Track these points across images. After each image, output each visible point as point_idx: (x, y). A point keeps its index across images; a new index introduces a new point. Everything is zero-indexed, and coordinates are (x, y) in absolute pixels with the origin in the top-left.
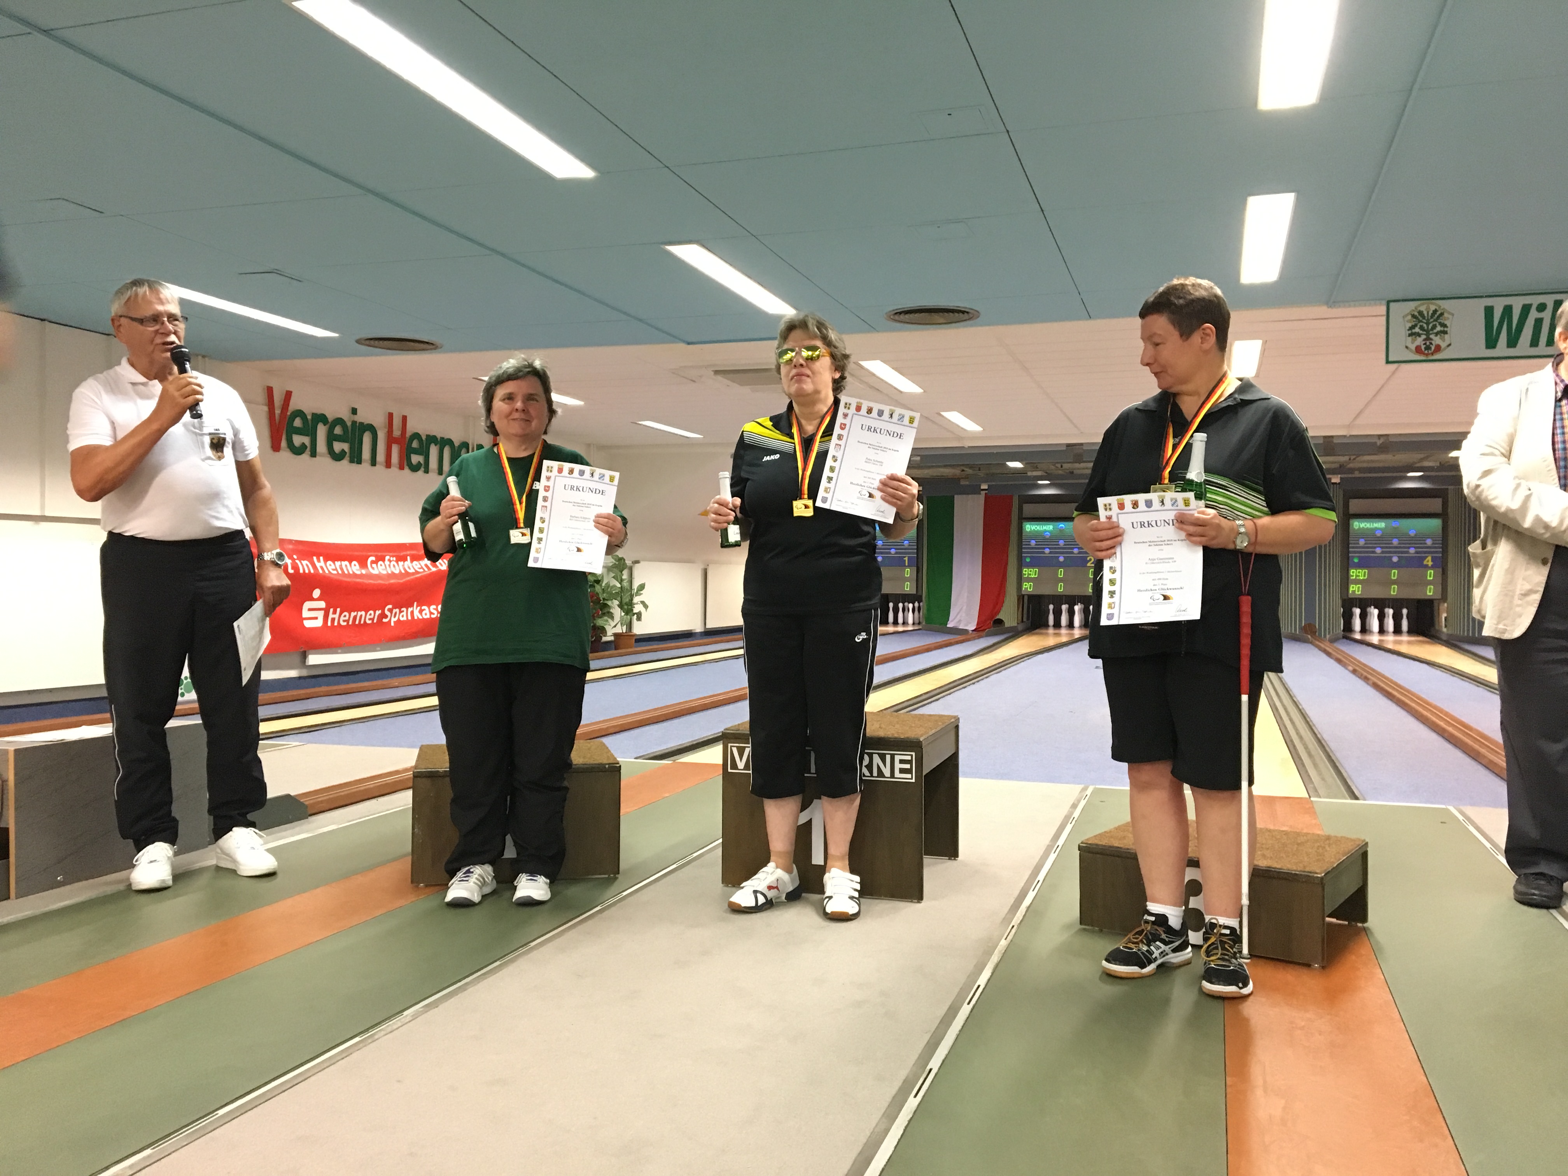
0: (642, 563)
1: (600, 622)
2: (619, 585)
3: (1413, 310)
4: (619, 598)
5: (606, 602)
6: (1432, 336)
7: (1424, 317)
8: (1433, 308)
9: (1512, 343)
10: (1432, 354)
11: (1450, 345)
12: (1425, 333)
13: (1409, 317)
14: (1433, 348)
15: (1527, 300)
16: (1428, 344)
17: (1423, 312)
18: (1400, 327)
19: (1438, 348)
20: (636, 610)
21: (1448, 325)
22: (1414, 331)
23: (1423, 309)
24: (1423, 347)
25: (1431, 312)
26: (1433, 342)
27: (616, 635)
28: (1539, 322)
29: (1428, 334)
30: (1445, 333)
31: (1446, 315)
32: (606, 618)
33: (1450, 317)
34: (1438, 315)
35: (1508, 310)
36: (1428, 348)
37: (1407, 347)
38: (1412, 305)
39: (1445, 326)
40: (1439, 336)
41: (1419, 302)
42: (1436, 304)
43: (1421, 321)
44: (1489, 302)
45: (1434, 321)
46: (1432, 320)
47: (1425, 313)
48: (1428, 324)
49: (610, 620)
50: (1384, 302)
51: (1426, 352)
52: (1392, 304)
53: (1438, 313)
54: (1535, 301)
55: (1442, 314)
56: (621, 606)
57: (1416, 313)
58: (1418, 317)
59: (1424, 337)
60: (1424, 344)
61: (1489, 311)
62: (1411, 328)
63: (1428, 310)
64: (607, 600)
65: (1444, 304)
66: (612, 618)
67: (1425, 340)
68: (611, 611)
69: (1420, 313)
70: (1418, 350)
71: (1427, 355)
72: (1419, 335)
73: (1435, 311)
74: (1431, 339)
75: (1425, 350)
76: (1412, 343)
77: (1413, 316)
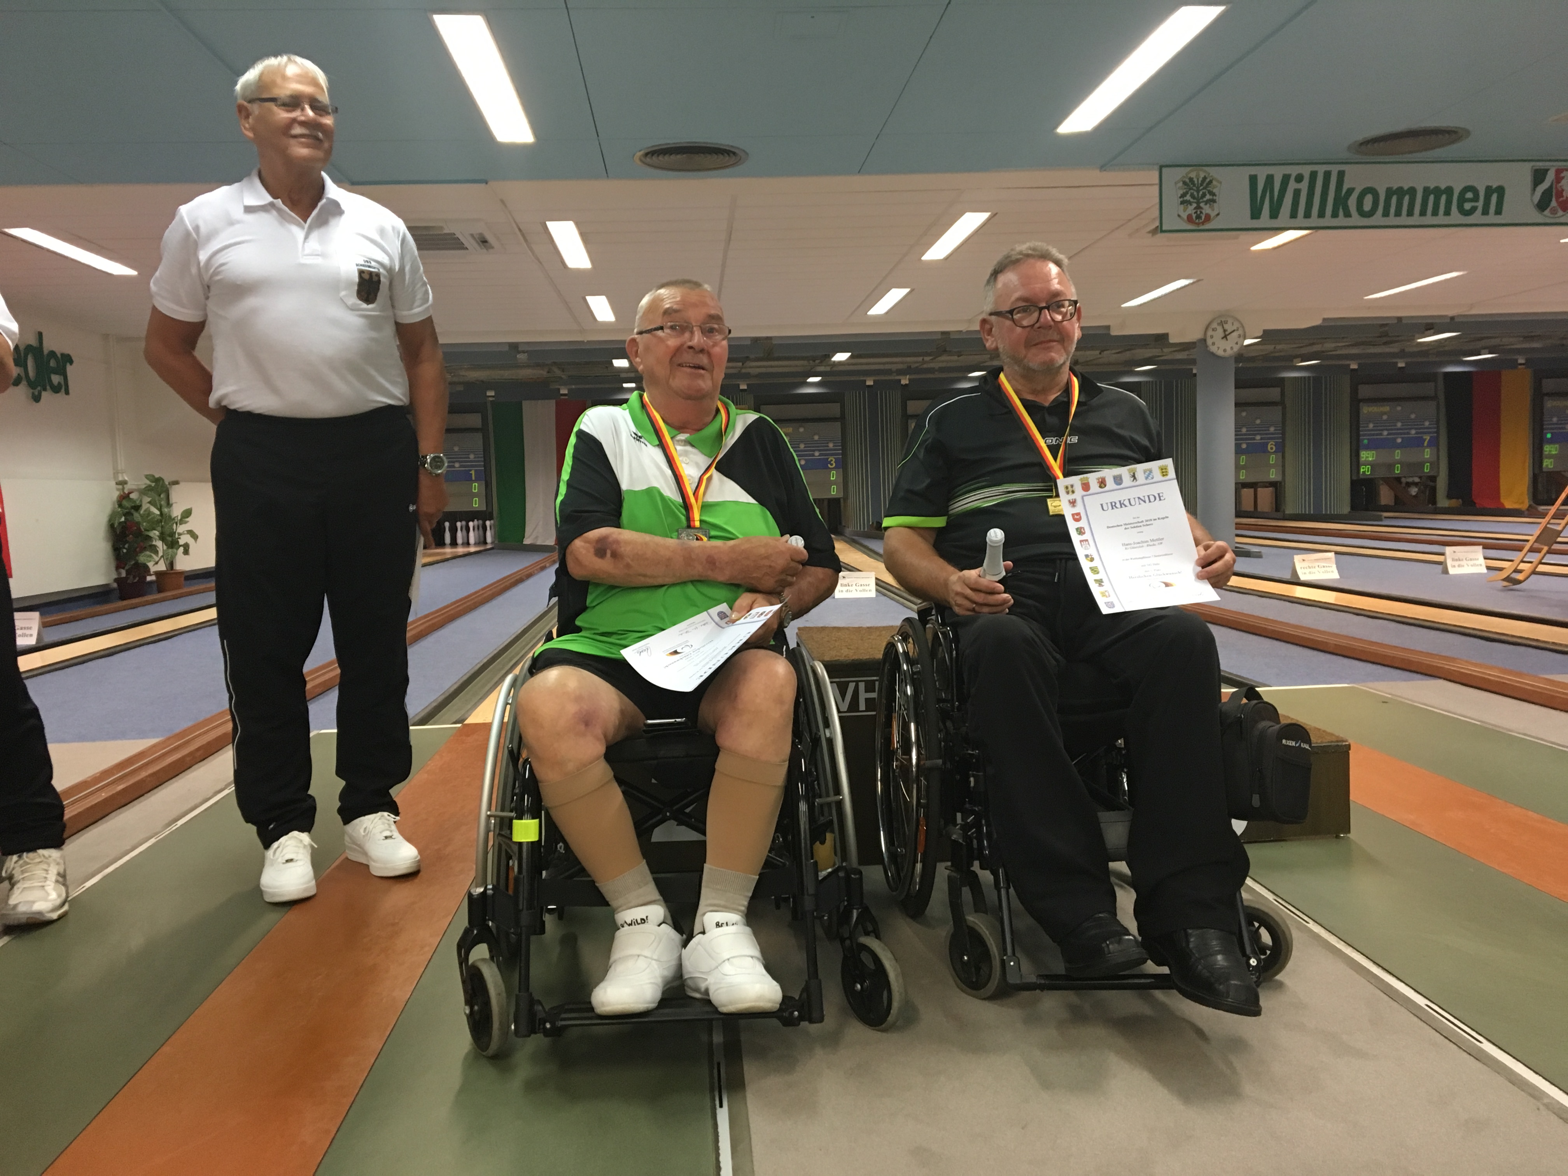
0: (182, 484)
1: (142, 559)
2: (158, 512)
3: (1184, 177)
4: (159, 528)
5: (147, 533)
6: (1202, 205)
7: (1194, 185)
8: (1202, 175)
9: (1274, 215)
10: (1203, 223)
11: (1218, 214)
12: (1195, 201)
13: (1181, 184)
14: (1203, 218)
15: (1287, 170)
16: (1199, 213)
17: (1193, 178)
18: (1173, 194)
19: (1208, 218)
20: (181, 542)
21: (1217, 194)
22: (1185, 198)
23: (1193, 175)
24: (1194, 216)
25: (1200, 179)
26: (1203, 211)
27: (158, 574)
28: (1297, 193)
29: (1198, 203)
30: (1214, 201)
31: (1214, 183)
32: (148, 553)
33: (1218, 185)
34: (1207, 183)
35: (1270, 179)
36: (1198, 217)
37: (1179, 216)
38: (1181, 173)
39: (1213, 194)
40: (1208, 205)
41: (1189, 169)
42: (1205, 171)
43: (1191, 189)
44: (1253, 170)
45: (1203, 189)
46: (1201, 188)
47: (1195, 180)
48: (1198, 192)
49: (153, 555)
50: (1157, 167)
51: (1197, 221)
52: (1164, 170)
53: (1208, 180)
54: (1294, 171)
55: (1211, 182)
56: (162, 538)
57: (1187, 180)
58: (1188, 183)
59: (1195, 205)
60: (1196, 213)
61: (1253, 179)
62: (1183, 196)
63: (1198, 177)
64: (148, 531)
65: (1213, 172)
66: (156, 553)
67: (1195, 208)
68: (154, 543)
69: (1191, 180)
70: (1189, 219)
71: (1198, 224)
72: (1190, 203)
73: (1205, 178)
74: (1201, 208)
75: (1196, 219)
76: (1185, 211)
77: (1185, 183)
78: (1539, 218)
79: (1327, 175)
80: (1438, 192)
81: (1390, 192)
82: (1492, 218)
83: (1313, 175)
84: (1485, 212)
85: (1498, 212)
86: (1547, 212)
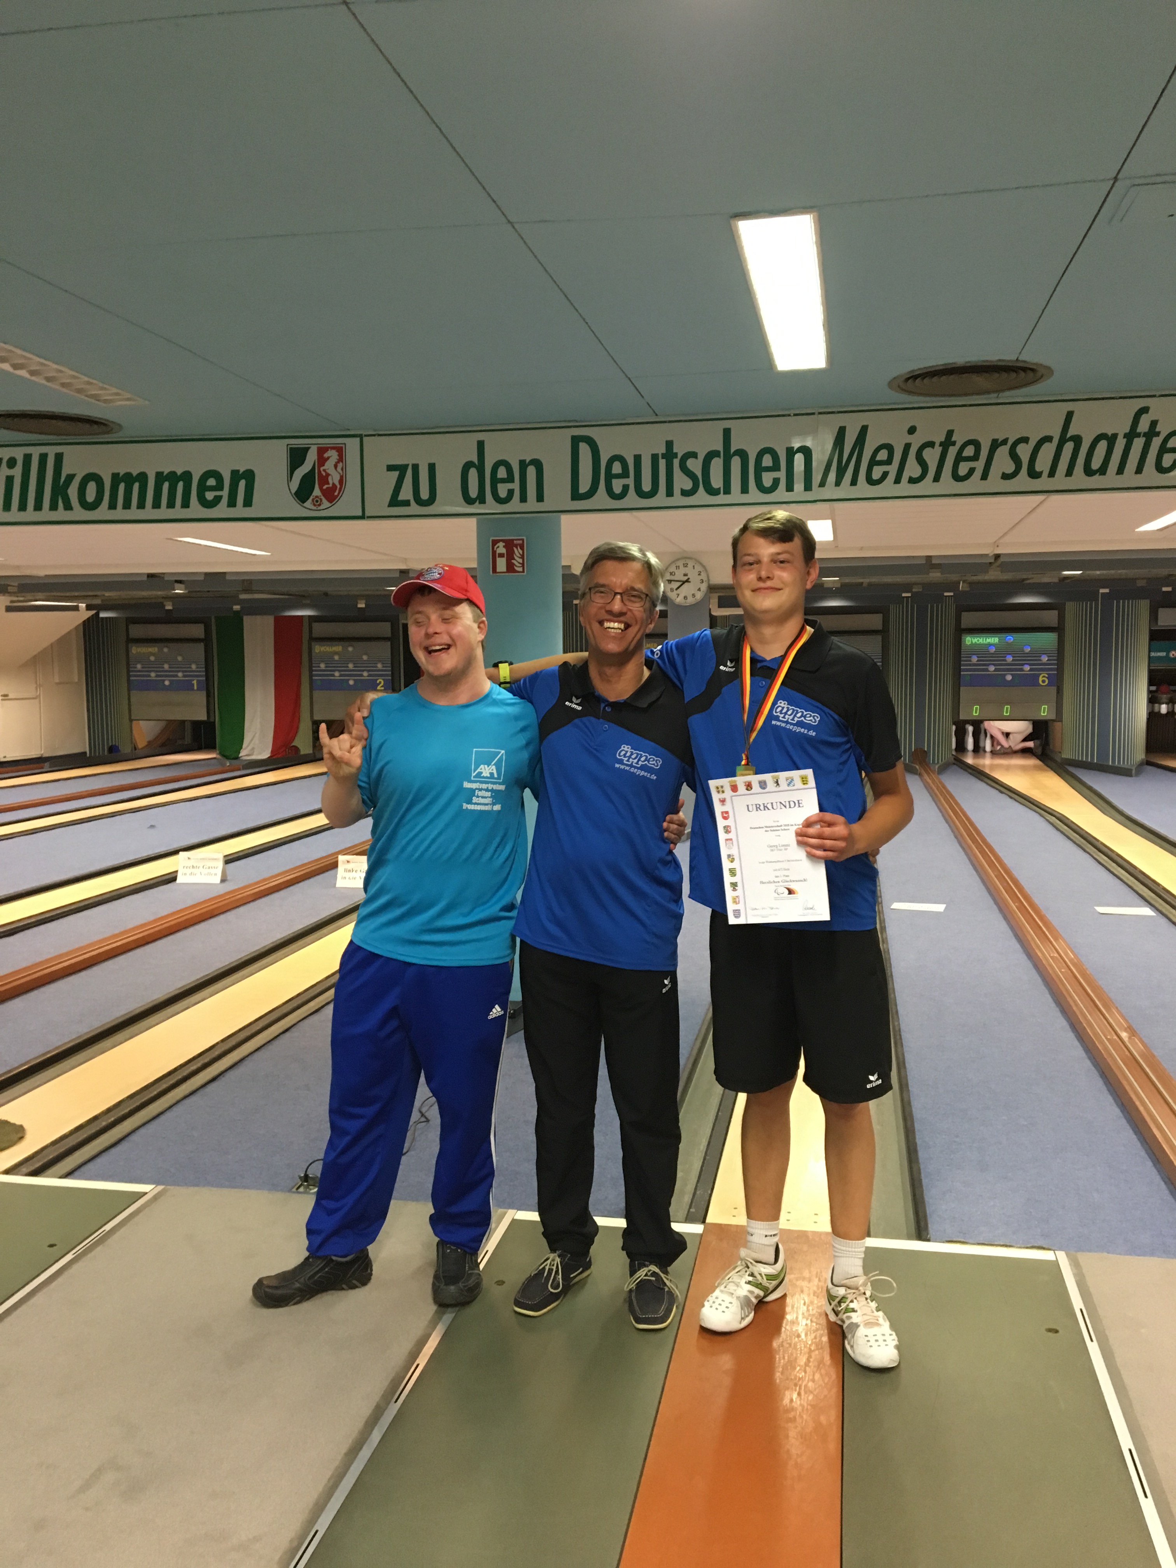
28: (10, 480)
54: (6, 454)
78: (297, 509)
79: (43, 458)
80: (173, 478)
81: (116, 479)
82: (240, 510)
83: (28, 458)
84: (232, 503)
85: (248, 503)
86: (308, 504)
